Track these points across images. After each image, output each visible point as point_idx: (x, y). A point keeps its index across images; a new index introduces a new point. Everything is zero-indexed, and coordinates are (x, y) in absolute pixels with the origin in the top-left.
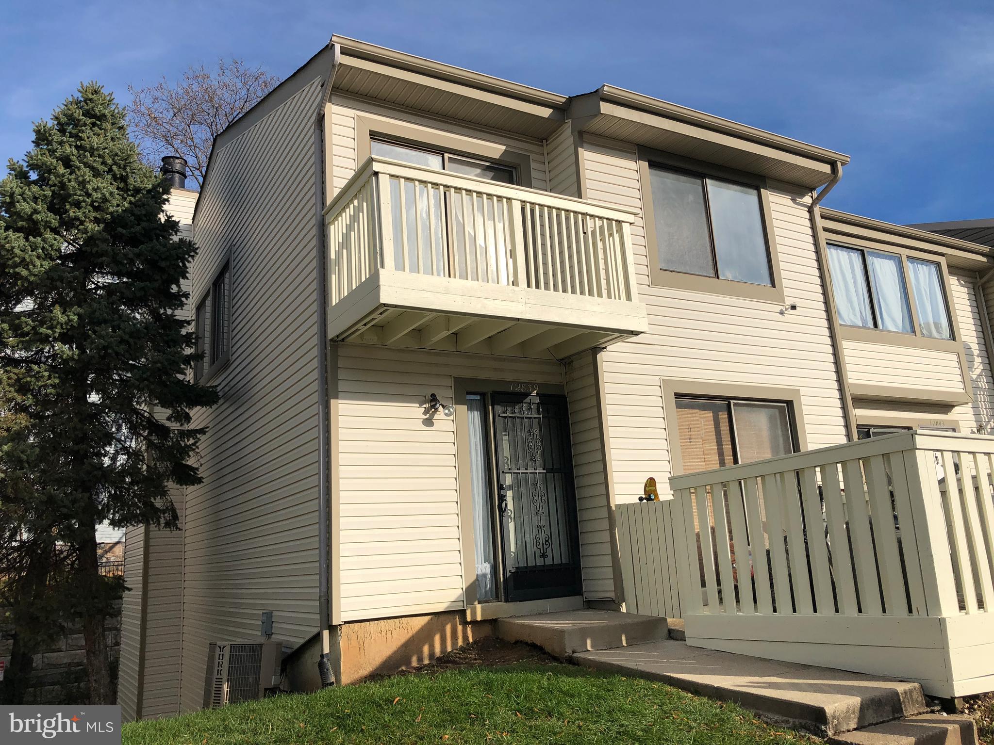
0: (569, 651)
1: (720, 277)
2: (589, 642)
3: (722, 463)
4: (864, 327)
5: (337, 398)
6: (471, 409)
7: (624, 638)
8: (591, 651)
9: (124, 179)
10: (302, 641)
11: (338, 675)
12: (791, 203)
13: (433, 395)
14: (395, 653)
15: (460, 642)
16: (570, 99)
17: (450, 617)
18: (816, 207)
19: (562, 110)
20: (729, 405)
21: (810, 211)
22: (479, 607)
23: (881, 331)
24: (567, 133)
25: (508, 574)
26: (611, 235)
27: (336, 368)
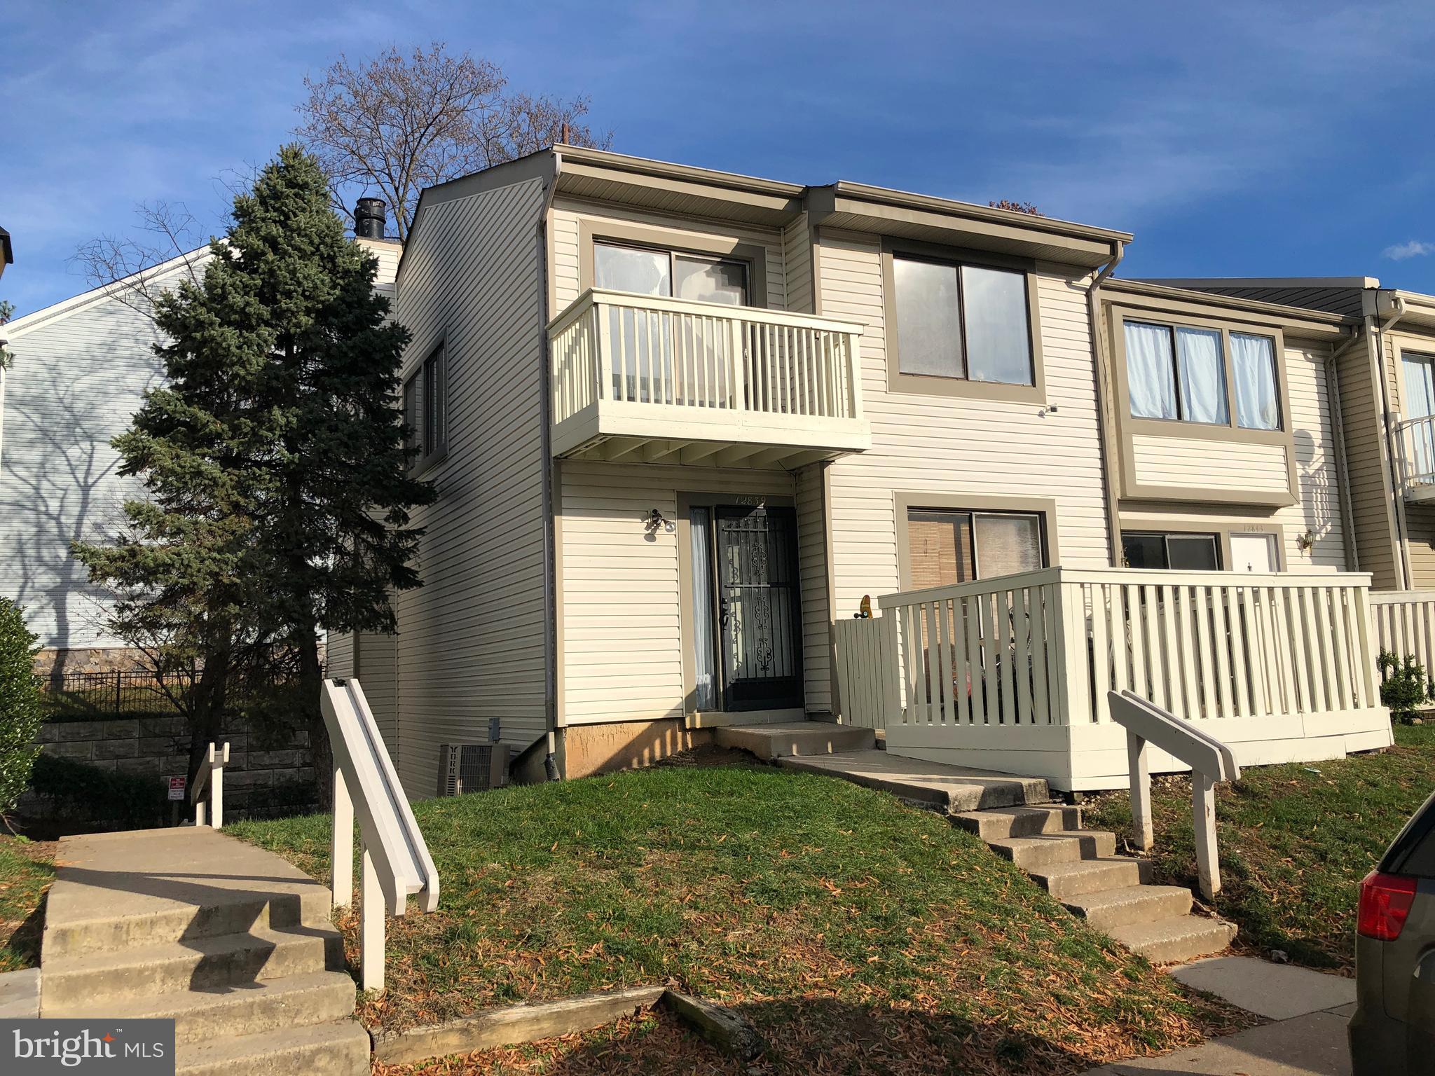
0: (774, 755)
1: (970, 379)
2: (794, 747)
3: (961, 577)
4: (1165, 419)
5: (560, 514)
6: (694, 522)
7: (830, 745)
8: (795, 753)
9: (332, 259)
10: (529, 744)
11: (563, 773)
12: (1065, 287)
13: (655, 511)
14: (617, 755)
15: (680, 748)
16: (807, 189)
17: (671, 724)
18: (1094, 290)
19: (799, 200)
20: (971, 517)
21: (1088, 295)
22: (698, 715)
23: (1187, 422)
24: (803, 227)
25: (728, 685)
26: (836, 345)
27: (559, 485)
